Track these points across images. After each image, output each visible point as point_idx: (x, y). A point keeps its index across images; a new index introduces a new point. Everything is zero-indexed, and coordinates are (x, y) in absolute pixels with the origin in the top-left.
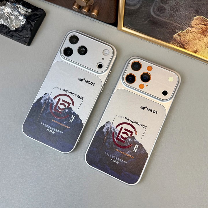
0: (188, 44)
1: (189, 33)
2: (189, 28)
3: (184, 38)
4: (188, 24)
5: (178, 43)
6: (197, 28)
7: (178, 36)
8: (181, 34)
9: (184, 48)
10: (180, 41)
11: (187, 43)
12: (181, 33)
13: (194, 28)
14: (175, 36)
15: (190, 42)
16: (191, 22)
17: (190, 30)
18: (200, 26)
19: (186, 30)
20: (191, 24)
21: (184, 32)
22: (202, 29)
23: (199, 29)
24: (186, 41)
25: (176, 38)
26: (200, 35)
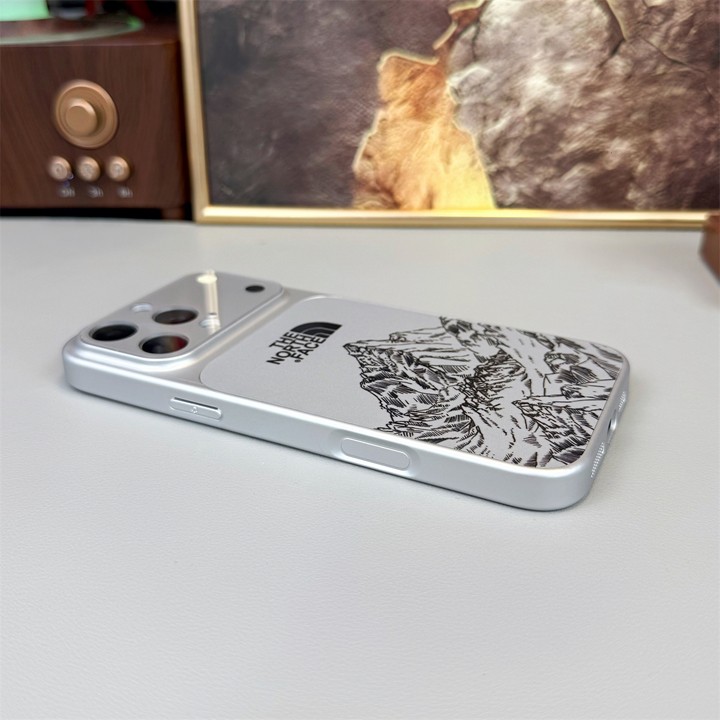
0: (400, 181)
1: (387, 130)
2: (380, 114)
3: (383, 157)
4: (373, 99)
5: (374, 191)
6: (398, 100)
7: (367, 164)
8: (372, 150)
9: (396, 205)
10: (377, 180)
11: (396, 180)
12: (369, 143)
13: (392, 107)
14: (358, 164)
15: (402, 168)
16: (377, 87)
17: (384, 120)
18: (402, 91)
19: (376, 124)
20: (380, 97)
21: (376, 136)
22: (409, 102)
23: (404, 101)
24: (392, 171)
25: (362, 173)
26: (415, 124)
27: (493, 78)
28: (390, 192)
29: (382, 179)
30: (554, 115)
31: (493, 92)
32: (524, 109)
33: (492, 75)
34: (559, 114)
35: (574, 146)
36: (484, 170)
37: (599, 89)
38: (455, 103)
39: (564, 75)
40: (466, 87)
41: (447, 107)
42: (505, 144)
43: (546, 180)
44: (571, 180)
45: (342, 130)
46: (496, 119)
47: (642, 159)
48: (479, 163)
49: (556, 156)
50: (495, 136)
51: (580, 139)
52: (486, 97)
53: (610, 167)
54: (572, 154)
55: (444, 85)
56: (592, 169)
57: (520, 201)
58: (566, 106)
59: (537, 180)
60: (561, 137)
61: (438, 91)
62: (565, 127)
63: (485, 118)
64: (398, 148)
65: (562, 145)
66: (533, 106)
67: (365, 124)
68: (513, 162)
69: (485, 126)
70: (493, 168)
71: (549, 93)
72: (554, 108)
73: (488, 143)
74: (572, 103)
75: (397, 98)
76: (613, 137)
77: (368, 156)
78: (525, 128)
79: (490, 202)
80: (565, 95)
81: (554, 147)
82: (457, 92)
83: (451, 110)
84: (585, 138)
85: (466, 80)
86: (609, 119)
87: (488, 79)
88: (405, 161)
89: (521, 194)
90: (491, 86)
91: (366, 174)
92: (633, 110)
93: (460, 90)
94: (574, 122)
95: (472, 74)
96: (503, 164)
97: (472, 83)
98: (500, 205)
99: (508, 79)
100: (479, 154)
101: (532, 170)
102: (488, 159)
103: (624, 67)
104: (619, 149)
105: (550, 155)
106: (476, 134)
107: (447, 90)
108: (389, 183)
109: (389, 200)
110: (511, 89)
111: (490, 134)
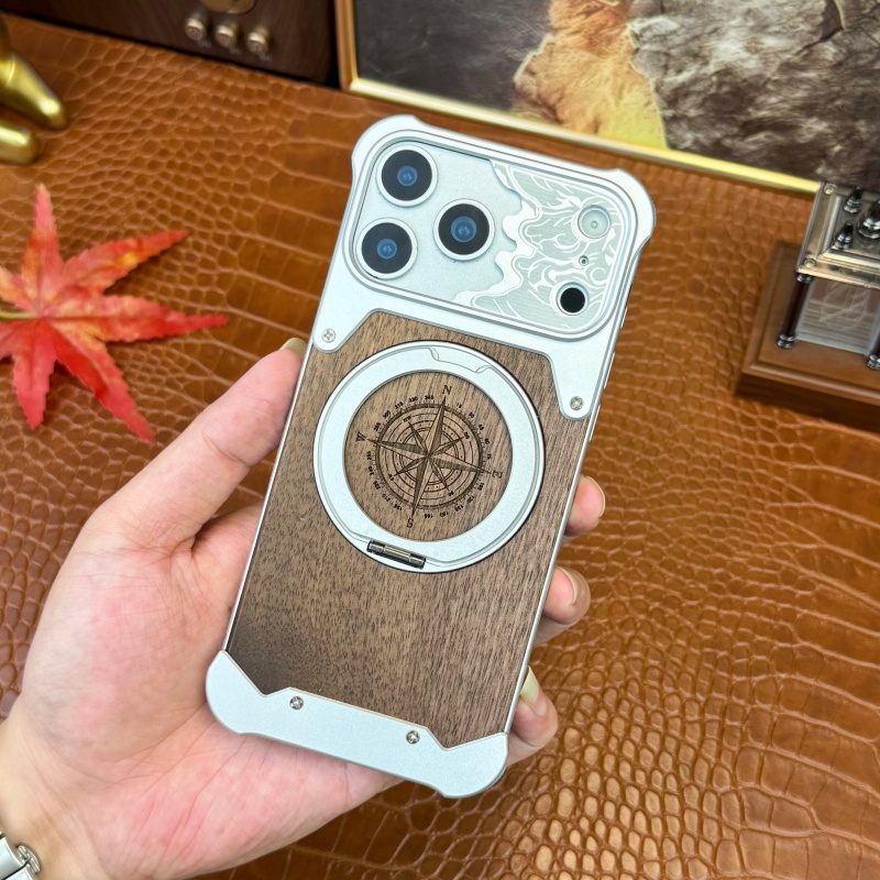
0: (564, 101)
1: (555, 54)
2: (548, 38)
3: (547, 77)
4: (542, 22)
5: (535, 104)
6: (570, 30)
7: (528, 78)
8: (535, 67)
9: (558, 121)
10: (539, 96)
11: (560, 100)
12: (532, 61)
13: (562, 34)
14: (519, 77)
15: (567, 92)
16: (547, 13)
17: (553, 44)
18: (576, 23)
19: (543, 45)
20: (549, 22)
21: (540, 56)
22: (582, 33)
23: (576, 32)
24: (556, 91)
25: (522, 86)
26: (587, 56)
27: (680, 32)
28: (552, 109)
29: (544, 96)
30: (745, 80)
31: (678, 45)
32: (711, 69)
33: (679, 29)
34: (751, 81)
35: (763, 113)
36: (659, 112)
37: (803, 69)
38: (635, 47)
39: (764, 46)
40: (648, 34)
41: (624, 48)
42: (686, 95)
43: (727, 136)
44: (755, 143)
45: (505, 43)
46: (679, 71)
47: (840, 142)
48: (654, 105)
49: (743, 118)
50: (676, 85)
51: (771, 109)
52: (669, 48)
53: (801, 141)
54: (761, 120)
55: (625, 27)
56: (780, 138)
57: (695, 148)
58: (760, 76)
59: (718, 135)
60: (751, 102)
61: (616, 31)
62: (757, 94)
63: (666, 67)
64: (565, 72)
65: (750, 110)
66: (723, 68)
67: (530, 43)
68: (692, 113)
69: (665, 74)
70: (670, 113)
71: (743, 60)
72: (746, 75)
73: (666, 90)
74: (768, 75)
75: (569, 27)
76: (809, 116)
77: (530, 72)
78: (711, 86)
79: (663, 141)
80: (761, 66)
81: (741, 110)
82: (637, 37)
83: (628, 52)
84: (779, 109)
85: (649, 28)
86: (808, 98)
87: (674, 32)
88: (572, 85)
89: (696, 142)
90: (677, 40)
91: (527, 87)
92: (838, 96)
93: (641, 35)
94: (768, 92)
95: (657, 24)
96: (680, 112)
97: (655, 31)
98: (673, 146)
99: (697, 37)
100: (655, 97)
101: (713, 124)
102: (665, 105)
103: (836, 54)
104: (814, 127)
105: (735, 116)
106: (654, 79)
107: (627, 32)
108: (552, 101)
109: (551, 116)
110: (701, 47)
111: (671, 83)
